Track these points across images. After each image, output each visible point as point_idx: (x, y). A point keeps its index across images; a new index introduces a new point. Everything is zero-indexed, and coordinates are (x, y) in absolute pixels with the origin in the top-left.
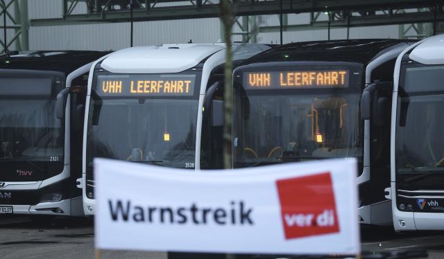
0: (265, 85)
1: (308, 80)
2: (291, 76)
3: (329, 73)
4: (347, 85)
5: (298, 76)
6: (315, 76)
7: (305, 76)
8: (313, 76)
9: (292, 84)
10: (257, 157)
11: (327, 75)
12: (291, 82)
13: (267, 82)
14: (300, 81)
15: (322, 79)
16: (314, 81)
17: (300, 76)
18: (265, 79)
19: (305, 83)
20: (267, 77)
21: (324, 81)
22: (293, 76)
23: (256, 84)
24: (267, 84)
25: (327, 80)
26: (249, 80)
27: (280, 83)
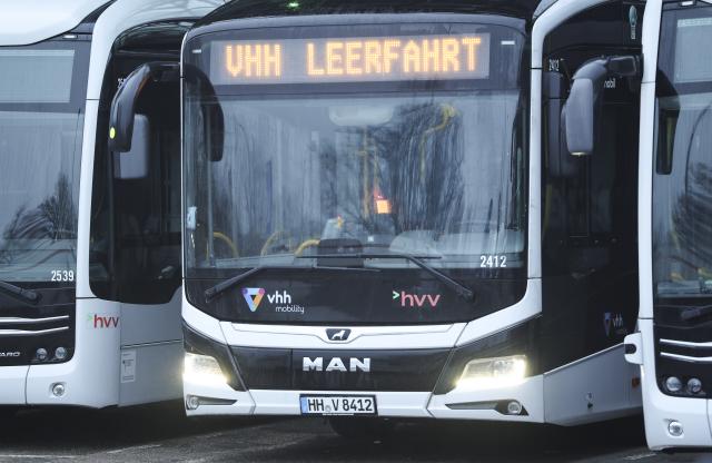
0: (267, 73)
1: (381, 59)
2: (336, 51)
3: (436, 42)
4: (485, 73)
5: (355, 51)
6: (399, 50)
7: (373, 50)
8: (394, 50)
9: (339, 72)
10: (236, 252)
11: (431, 48)
12: (336, 65)
13: (272, 65)
14: (359, 63)
15: (416, 58)
16: (397, 65)
17: (361, 51)
18: (269, 59)
19: (373, 68)
20: (272, 52)
21: (421, 61)
22: (342, 52)
23: (243, 71)
24: (272, 71)
25: (431, 61)
26: (225, 63)
27: (306, 69)
